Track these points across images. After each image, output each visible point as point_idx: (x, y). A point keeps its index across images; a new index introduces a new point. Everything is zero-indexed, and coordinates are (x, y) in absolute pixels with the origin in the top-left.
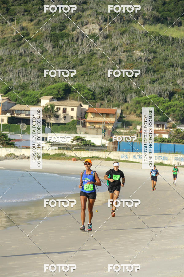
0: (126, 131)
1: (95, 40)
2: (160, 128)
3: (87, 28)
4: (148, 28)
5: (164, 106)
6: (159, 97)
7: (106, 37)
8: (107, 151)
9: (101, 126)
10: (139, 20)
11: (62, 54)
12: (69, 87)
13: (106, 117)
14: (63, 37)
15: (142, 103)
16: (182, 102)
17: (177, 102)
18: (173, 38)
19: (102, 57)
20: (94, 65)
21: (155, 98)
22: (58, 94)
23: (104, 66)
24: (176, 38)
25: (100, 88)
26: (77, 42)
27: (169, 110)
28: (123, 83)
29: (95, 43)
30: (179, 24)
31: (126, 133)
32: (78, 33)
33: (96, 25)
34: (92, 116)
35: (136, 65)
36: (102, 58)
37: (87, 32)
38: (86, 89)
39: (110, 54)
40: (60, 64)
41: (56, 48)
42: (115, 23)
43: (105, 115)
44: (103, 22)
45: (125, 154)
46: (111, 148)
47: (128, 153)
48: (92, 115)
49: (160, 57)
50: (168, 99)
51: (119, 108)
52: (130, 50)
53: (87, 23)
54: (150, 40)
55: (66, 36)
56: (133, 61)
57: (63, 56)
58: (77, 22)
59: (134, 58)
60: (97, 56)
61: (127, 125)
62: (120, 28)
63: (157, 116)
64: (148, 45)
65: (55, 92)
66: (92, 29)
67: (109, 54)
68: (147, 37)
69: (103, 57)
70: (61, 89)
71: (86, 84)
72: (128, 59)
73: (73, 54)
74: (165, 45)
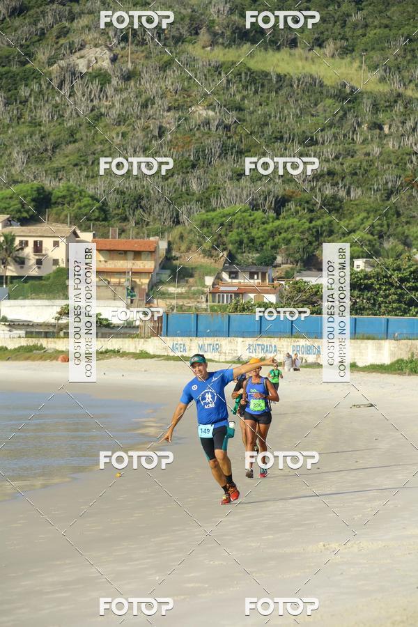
0: (179, 290)
1: (103, 85)
2: (256, 281)
3: (82, 57)
4: (221, 55)
5: (265, 229)
6: (253, 210)
7: (128, 77)
8: (137, 336)
9: (123, 280)
10: (201, 36)
11: (27, 117)
12: (47, 193)
13: (134, 259)
14: (28, 78)
15: (215, 224)
16: (304, 220)
17: (295, 221)
18: (279, 76)
19: (120, 121)
20: (103, 140)
21: (244, 212)
22: (22, 210)
23: (124, 143)
24: (286, 76)
25: (118, 192)
26: (61, 89)
27: (276, 239)
28: (169, 180)
29: (101, 91)
30: (291, 43)
31: (182, 293)
32: (62, 68)
33: (102, 49)
34: (102, 259)
35: (197, 140)
36: (119, 125)
37: (82, 66)
38: (85, 197)
39: (137, 116)
40: (22, 140)
41: (13, 104)
42: (147, 44)
43: (131, 256)
44: (119, 43)
45: (179, 343)
46: (147, 330)
47: (186, 340)
48: (102, 256)
49: (251, 120)
50: (272, 214)
51: (162, 238)
52: (183, 106)
53: (81, 46)
54: (228, 81)
55: (33, 75)
56: (191, 130)
57: (30, 122)
58: (59, 45)
59: (192, 123)
60: (108, 120)
61: (182, 276)
62: (157, 55)
63: (249, 253)
64: (223, 93)
65: (15, 205)
66: (94, 58)
67: (135, 115)
68: (220, 73)
69: (122, 123)
70: (29, 199)
71: (85, 184)
72: (179, 126)
73: (52, 118)
74: (263, 92)
